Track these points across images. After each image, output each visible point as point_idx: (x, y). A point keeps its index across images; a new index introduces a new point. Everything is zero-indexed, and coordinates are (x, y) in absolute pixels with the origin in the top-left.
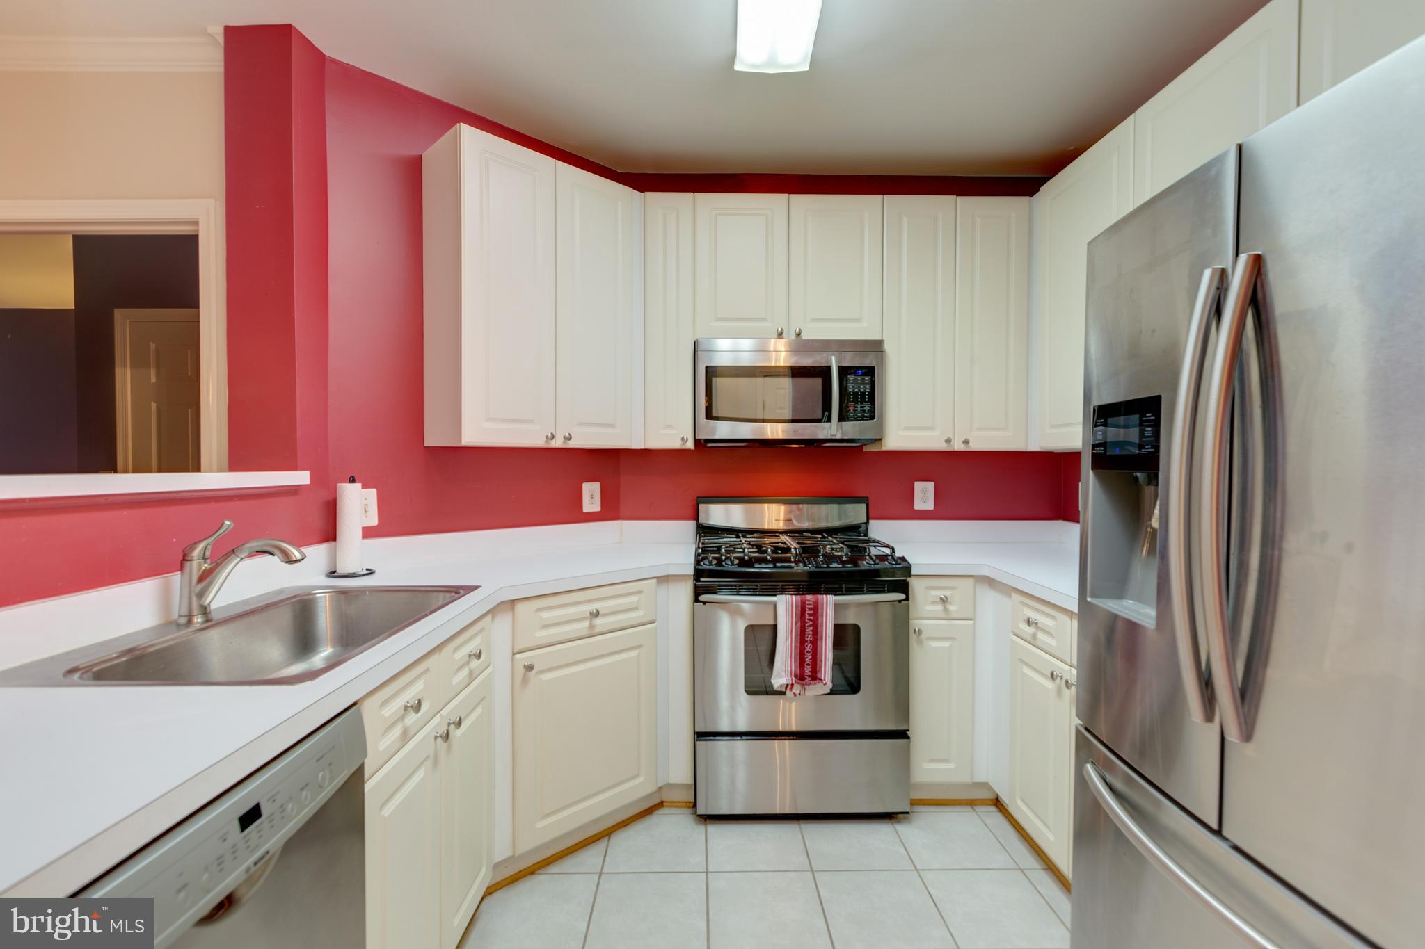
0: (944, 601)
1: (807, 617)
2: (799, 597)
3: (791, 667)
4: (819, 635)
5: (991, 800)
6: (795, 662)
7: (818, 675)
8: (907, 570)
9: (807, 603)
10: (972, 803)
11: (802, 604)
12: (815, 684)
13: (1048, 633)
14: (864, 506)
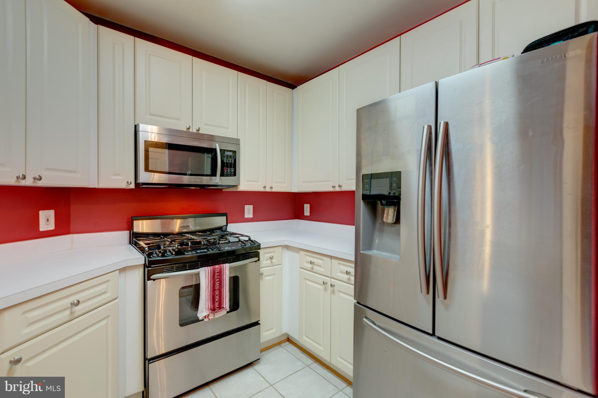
0: (271, 258)
1: (216, 277)
2: (211, 267)
3: (208, 305)
4: (222, 285)
5: (286, 339)
6: (210, 302)
7: (222, 306)
8: (259, 247)
9: (216, 269)
10: (279, 344)
11: (213, 271)
12: (221, 311)
13: (320, 266)
14: (225, 217)
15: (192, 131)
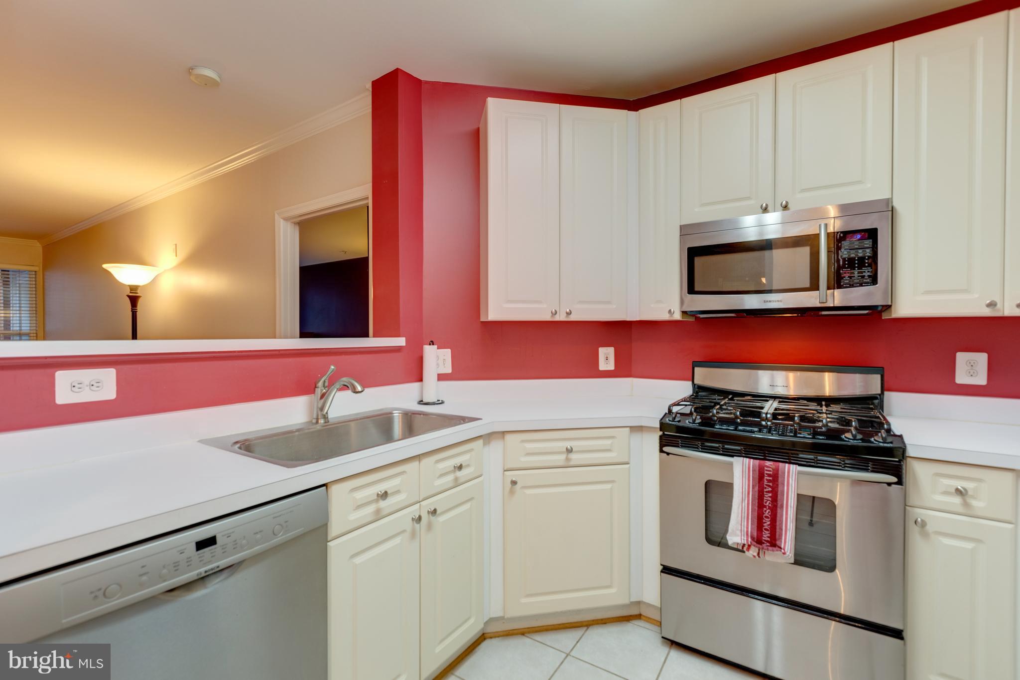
0: (962, 493)
1: (766, 482)
2: (757, 462)
4: (780, 503)
6: (752, 524)
8: (902, 451)
9: (766, 468)
11: (759, 470)
12: (773, 551)
14: (879, 377)
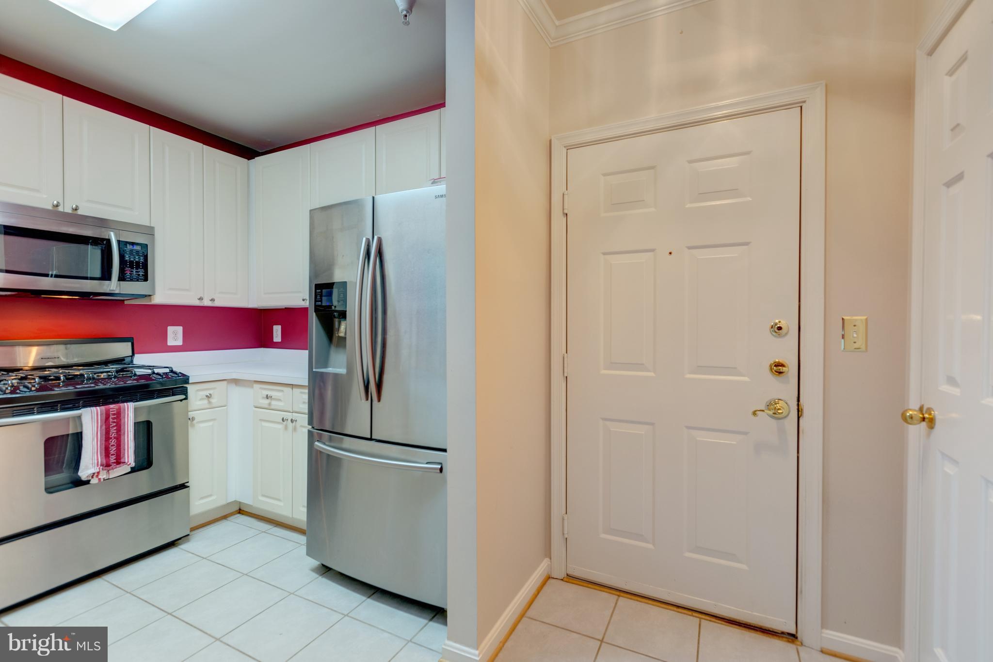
0: (209, 397)
1: (111, 420)
2: (103, 408)
3: (98, 459)
5: (236, 511)
6: (101, 456)
7: (122, 460)
8: (186, 379)
10: (225, 517)
11: (106, 412)
13: (279, 400)
14: (130, 344)
15: (62, 211)
